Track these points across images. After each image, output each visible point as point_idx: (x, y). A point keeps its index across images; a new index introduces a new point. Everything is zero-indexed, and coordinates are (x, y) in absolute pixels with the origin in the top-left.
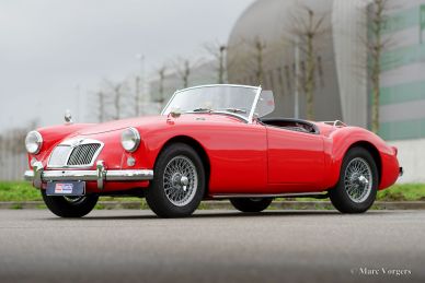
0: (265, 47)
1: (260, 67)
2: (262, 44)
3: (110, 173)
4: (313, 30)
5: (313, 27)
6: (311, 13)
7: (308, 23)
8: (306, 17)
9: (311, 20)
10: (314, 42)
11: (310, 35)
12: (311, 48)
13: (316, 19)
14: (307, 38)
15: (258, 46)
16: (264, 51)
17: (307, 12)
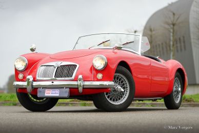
0: (154, 30)
2: (152, 30)
3: (87, 83)
4: (174, 22)
5: (175, 21)
6: (174, 14)
7: (172, 19)
8: (172, 16)
9: (174, 17)
11: (174, 25)
13: (176, 17)
14: (172, 26)
15: (151, 30)
16: (153, 33)
17: (172, 14)
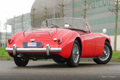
1: (46, 15)
4: (64, 4)
10: (64, 8)
11: (63, 6)
12: (63, 10)
15: (46, 9)
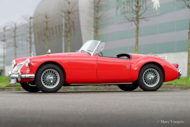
0: (49, 17)
1: (47, 26)
5: (70, 9)
6: (69, 3)
9: (69, 6)
11: (69, 13)
12: (69, 18)
15: (46, 17)
17: (67, 3)
